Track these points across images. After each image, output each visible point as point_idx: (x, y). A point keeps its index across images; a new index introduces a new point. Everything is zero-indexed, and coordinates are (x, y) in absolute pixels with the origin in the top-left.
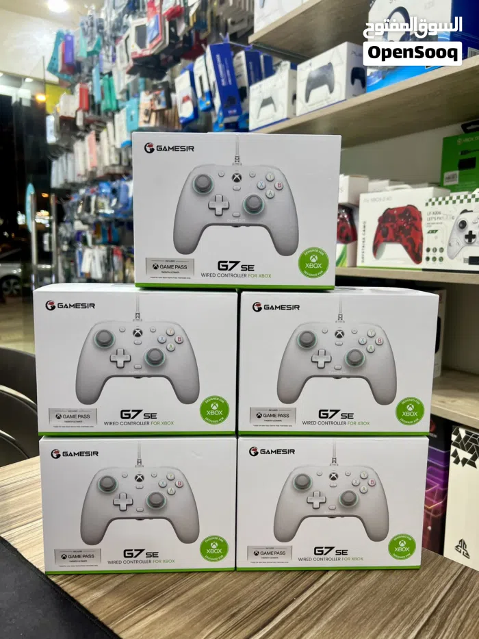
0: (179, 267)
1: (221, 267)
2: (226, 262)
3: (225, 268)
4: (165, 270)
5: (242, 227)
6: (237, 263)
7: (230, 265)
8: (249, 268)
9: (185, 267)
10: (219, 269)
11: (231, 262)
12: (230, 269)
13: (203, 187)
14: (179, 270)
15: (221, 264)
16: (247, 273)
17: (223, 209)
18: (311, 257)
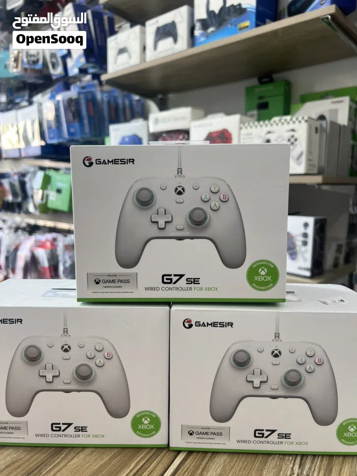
0: (121, 281)
1: (165, 281)
2: (171, 275)
3: (169, 281)
4: (107, 284)
5: (186, 240)
6: (181, 276)
7: (175, 279)
8: (195, 281)
9: (127, 281)
10: (163, 282)
11: (175, 275)
12: (175, 283)
13: (145, 201)
14: (122, 284)
15: (165, 277)
16: (193, 285)
17: (166, 222)
18: (260, 270)
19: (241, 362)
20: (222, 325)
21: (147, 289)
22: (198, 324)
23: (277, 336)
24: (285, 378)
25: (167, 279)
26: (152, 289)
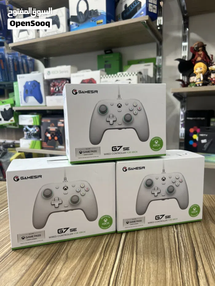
0: (93, 151)
1: (114, 150)
2: (116, 147)
4: (86, 153)
5: (123, 129)
6: (121, 147)
7: (118, 148)
8: (127, 149)
9: (95, 151)
10: (113, 151)
11: (118, 147)
12: (118, 150)
13: (103, 111)
14: (93, 153)
15: (113, 148)
16: (126, 151)
17: (113, 121)
18: (155, 141)
19: (149, 184)
20: (140, 168)
21: (105, 154)
22: (130, 169)
23: (164, 171)
24: (168, 190)
25: (114, 149)
26: (107, 154)
